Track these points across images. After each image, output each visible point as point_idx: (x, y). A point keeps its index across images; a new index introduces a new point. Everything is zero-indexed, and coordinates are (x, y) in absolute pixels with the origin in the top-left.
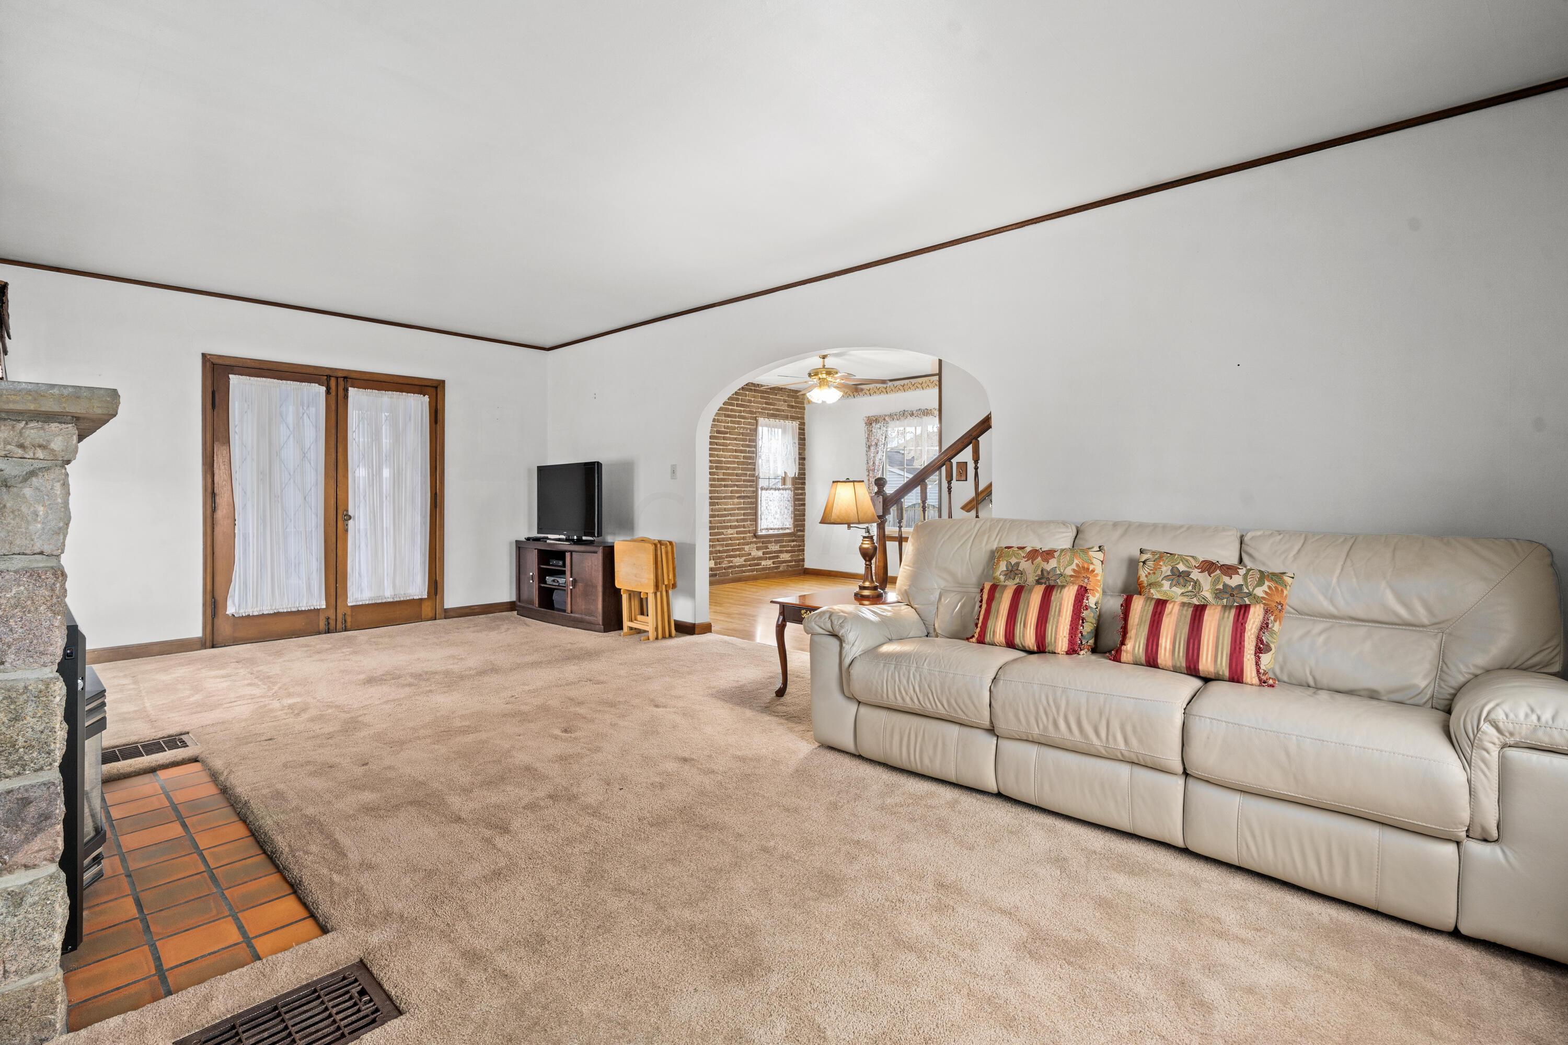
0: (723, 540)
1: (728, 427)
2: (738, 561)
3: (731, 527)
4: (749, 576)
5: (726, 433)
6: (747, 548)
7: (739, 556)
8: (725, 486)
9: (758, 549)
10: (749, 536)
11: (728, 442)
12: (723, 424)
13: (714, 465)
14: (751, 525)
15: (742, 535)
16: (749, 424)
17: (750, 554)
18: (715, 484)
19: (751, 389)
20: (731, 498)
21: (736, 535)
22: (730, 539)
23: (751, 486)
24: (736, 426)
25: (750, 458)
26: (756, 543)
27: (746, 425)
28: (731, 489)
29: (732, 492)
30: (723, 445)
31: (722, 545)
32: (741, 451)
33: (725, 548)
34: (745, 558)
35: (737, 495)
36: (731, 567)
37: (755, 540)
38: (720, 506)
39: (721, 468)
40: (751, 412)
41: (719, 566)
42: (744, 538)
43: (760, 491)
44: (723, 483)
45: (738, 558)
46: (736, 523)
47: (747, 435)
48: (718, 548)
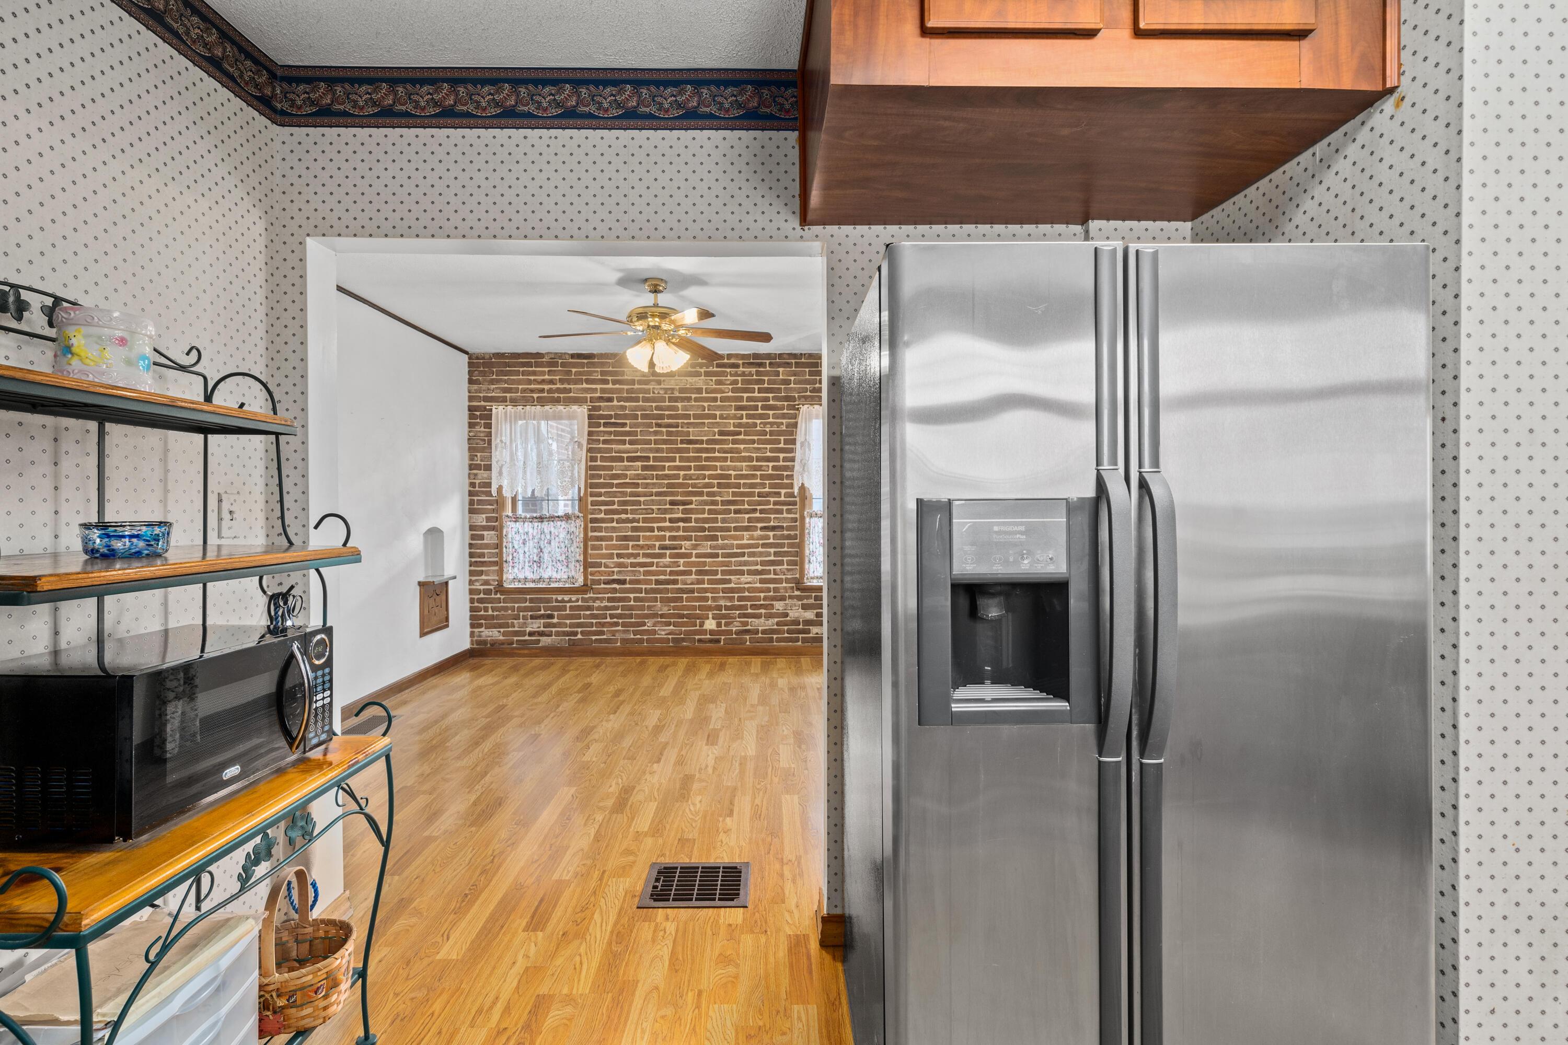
0: (732, 590)
1: (740, 425)
2: (761, 624)
3: (750, 573)
4: (786, 648)
5: (739, 433)
6: (779, 606)
7: (769, 616)
8: (736, 512)
9: (805, 607)
10: (785, 588)
11: (742, 446)
12: (732, 421)
13: (716, 481)
14: (788, 570)
15: (772, 586)
16: (784, 416)
17: (787, 615)
18: (715, 510)
19: (788, 363)
20: (747, 529)
21: (758, 585)
22: (749, 590)
23: (789, 511)
24: (758, 421)
25: (786, 468)
26: (799, 598)
27: (778, 418)
28: (747, 516)
29: (750, 520)
30: (731, 451)
31: (731, 599)
32: (768, 459)
33: (736, 603)
34: (776, 620)
35: (759, 525)
36: (747, 632)
37: (797, 593)
38: (726, 542)
39: (728, 486)
40: (787, 399)
41: (723, 628)
42: (776, 590)
43: (807, 520)
44: (732, 508)
45: (762, 620)
46: (759, 567)
47: (780, 433)
48: (722, 603)
